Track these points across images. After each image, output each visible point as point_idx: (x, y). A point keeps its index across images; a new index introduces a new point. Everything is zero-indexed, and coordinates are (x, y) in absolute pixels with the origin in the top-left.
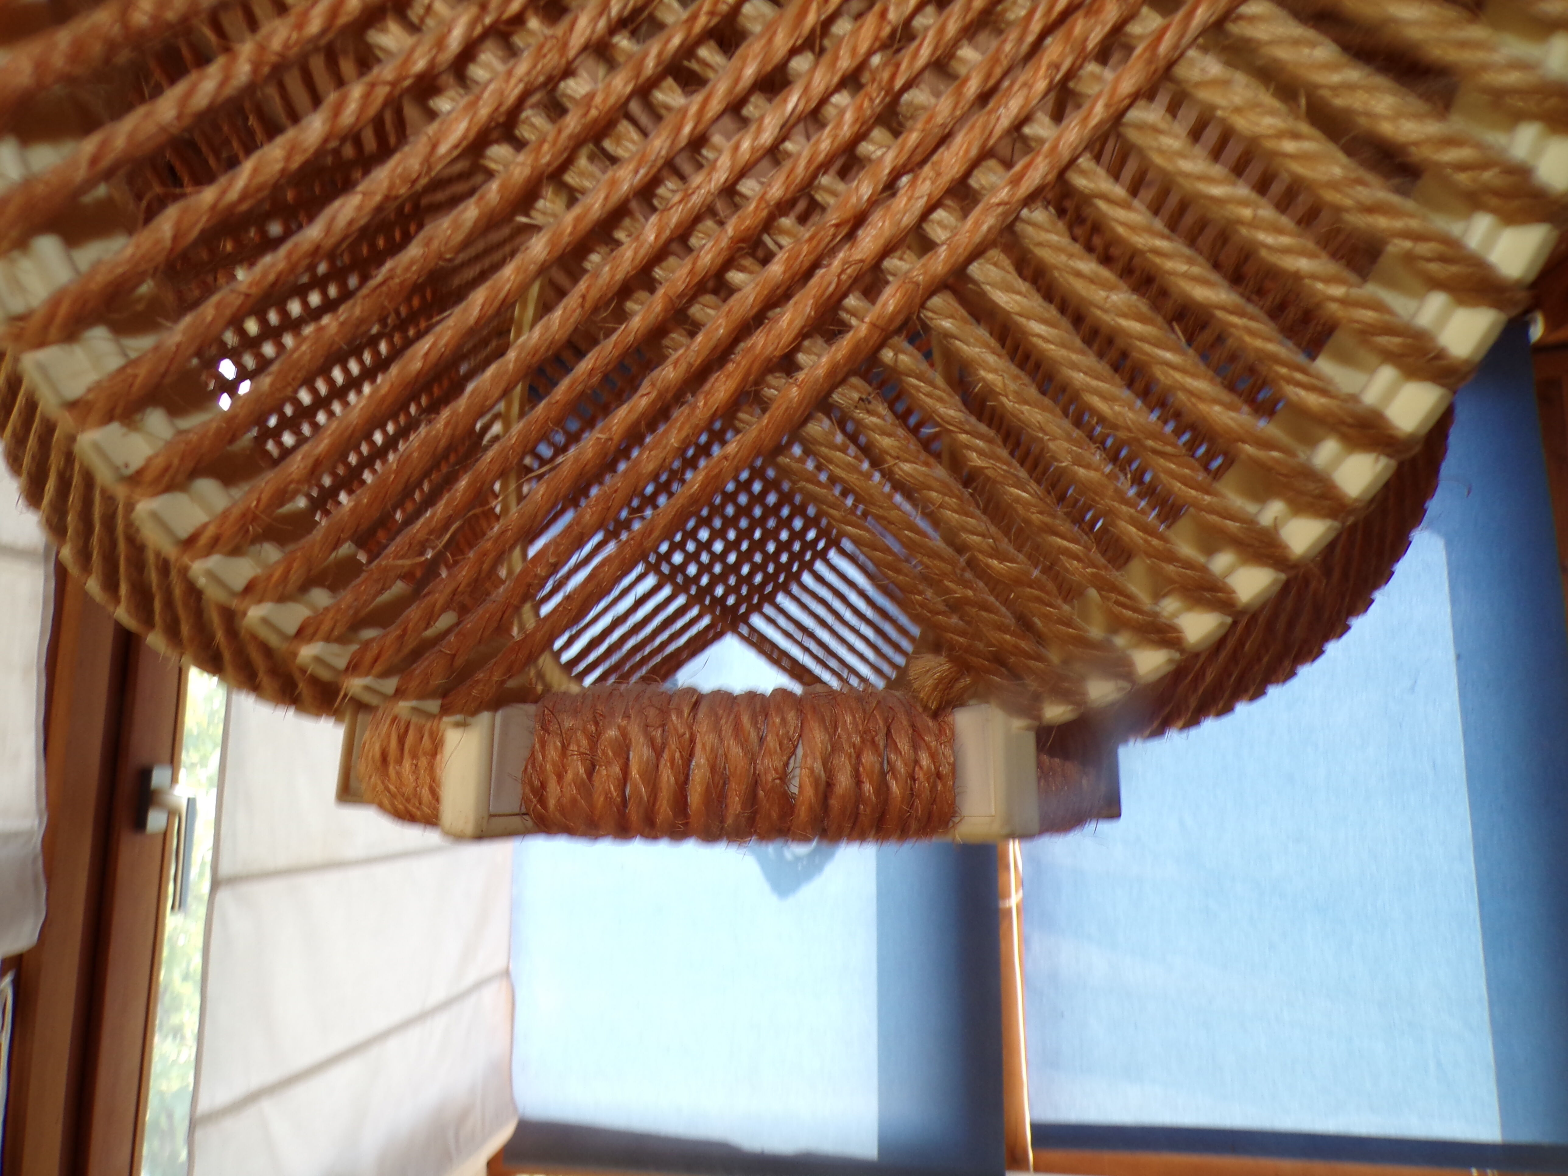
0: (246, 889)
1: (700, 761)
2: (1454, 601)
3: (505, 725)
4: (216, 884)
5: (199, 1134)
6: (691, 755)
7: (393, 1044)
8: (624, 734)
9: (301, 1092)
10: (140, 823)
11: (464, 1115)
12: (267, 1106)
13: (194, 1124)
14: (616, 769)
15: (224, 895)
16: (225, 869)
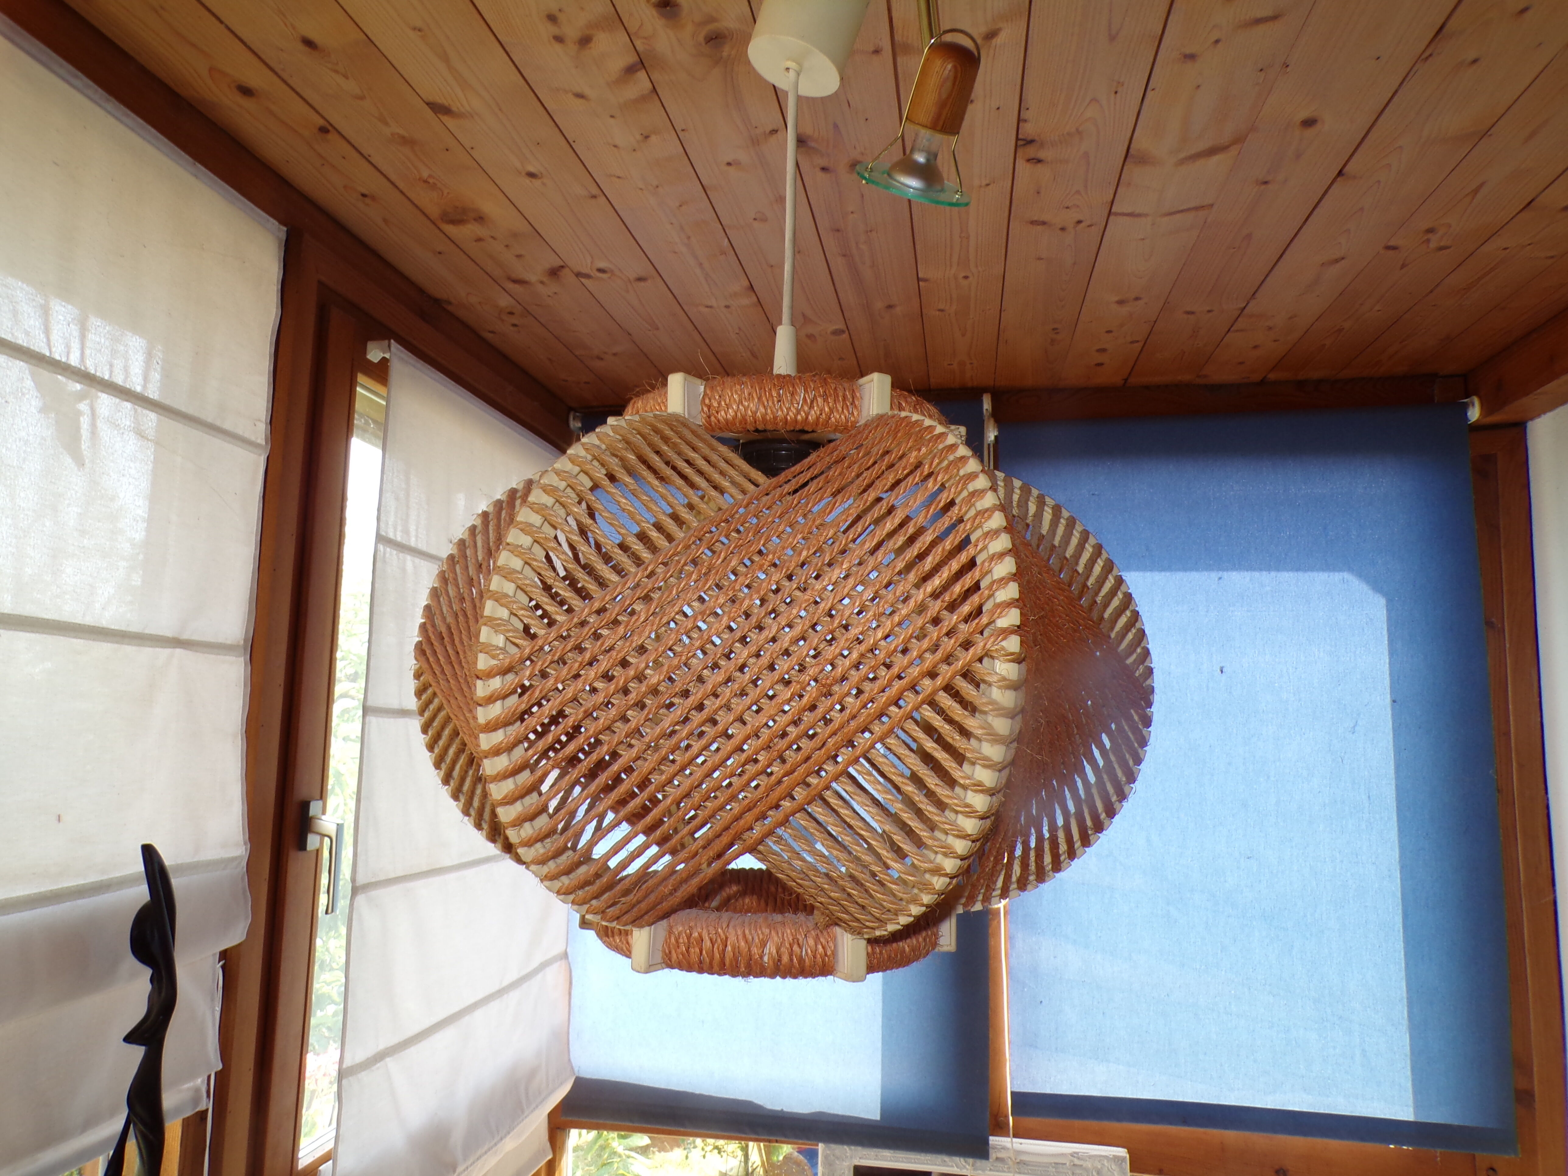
0: (375, 893)
1: (729, 948)
2: (1392, 653)
3: (655, 929)
4: (355, 891)
5: (344, 1082)
6: (726, 946)
7: (479, 1014)
8: (700, 935)
9: (413, 1051)
10: (302, 845)
11: (533, 1073)
12: (390, 1062)
13: (342, 1075)
14: (698, 950)
15: (360, 899)
16: (361, 880)
